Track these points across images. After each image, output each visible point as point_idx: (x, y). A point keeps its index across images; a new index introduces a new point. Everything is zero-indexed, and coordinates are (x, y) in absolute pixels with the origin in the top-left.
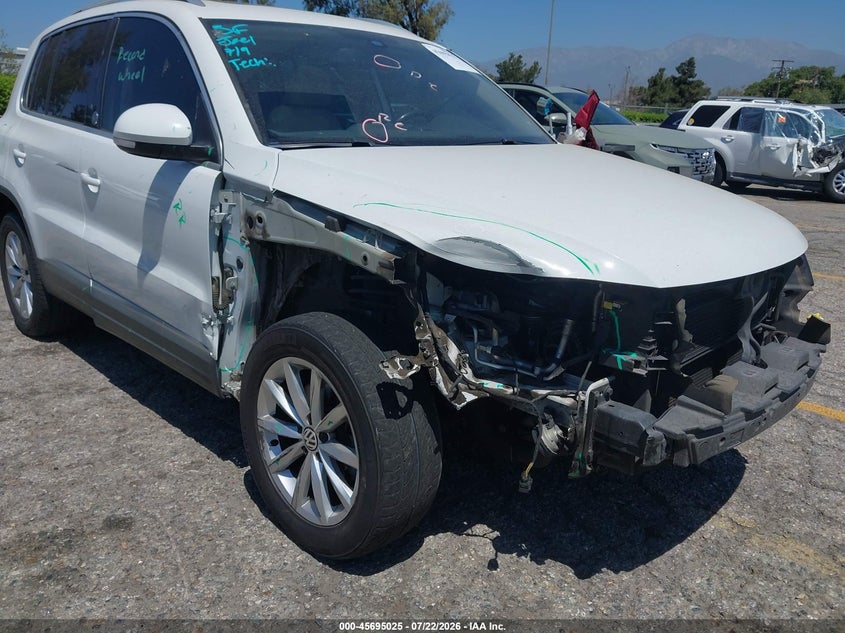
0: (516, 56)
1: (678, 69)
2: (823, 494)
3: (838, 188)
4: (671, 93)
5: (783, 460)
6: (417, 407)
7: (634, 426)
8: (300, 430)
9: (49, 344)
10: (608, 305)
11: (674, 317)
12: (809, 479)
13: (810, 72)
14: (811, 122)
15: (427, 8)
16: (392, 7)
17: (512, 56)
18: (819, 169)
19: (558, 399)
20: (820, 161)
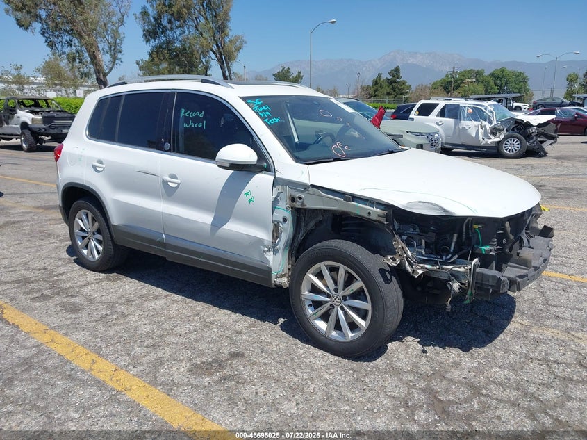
0: (286, 68)
1: (390, 74)
2: (555, 309)
3: (506, 150)
4: (387, 89)
5: (532, 296)
6: (394, 279)
7: (494, 277)
8: (329, 296)
9: (111, 275)
10: (475, 226)
11: (504, 229)
12: (547, 302)
13: (470, 73)
14: (487, 112)
15: (228, 39)
16: (205, 39)
17: (283, 68)
18: (494, 139)
19: (458, 269)
20: (494, 134)
